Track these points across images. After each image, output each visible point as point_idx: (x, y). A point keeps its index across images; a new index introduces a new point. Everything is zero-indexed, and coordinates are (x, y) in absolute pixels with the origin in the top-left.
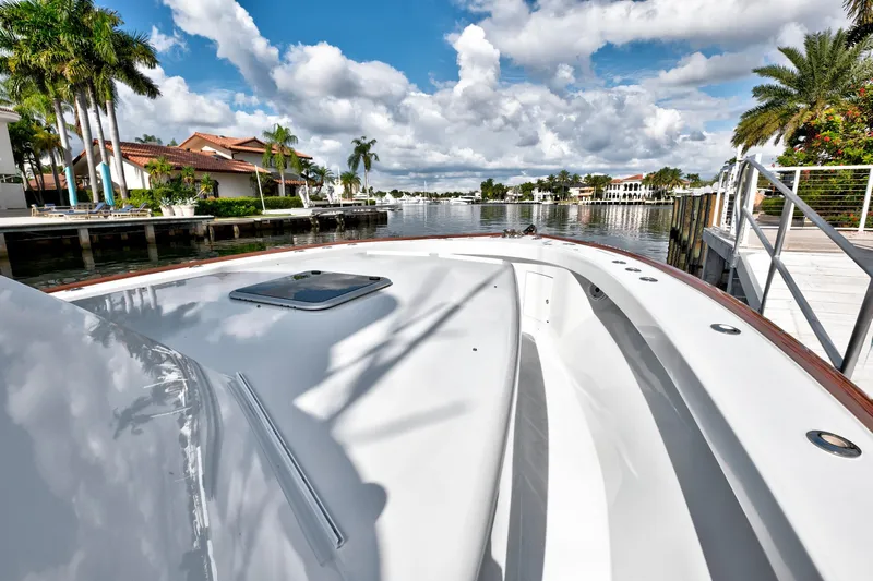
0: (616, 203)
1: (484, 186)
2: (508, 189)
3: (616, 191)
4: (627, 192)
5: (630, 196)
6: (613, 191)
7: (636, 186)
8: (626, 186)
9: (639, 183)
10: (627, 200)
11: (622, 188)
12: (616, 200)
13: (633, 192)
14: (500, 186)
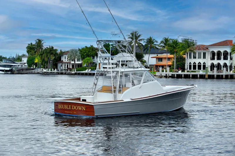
0: (202, 77)
1: (31, 49)
2: (62, 54)
3: (202, 61)
4: (216, 62)
5: (219, 66)
6: (197, 61)
7: (226, 55)
8: (213, 54)
9: (229, 50)
10: (215, 73)
11: (209, 56)
12: (201, 72)
13: (222, 62)
14: (51, 51)
